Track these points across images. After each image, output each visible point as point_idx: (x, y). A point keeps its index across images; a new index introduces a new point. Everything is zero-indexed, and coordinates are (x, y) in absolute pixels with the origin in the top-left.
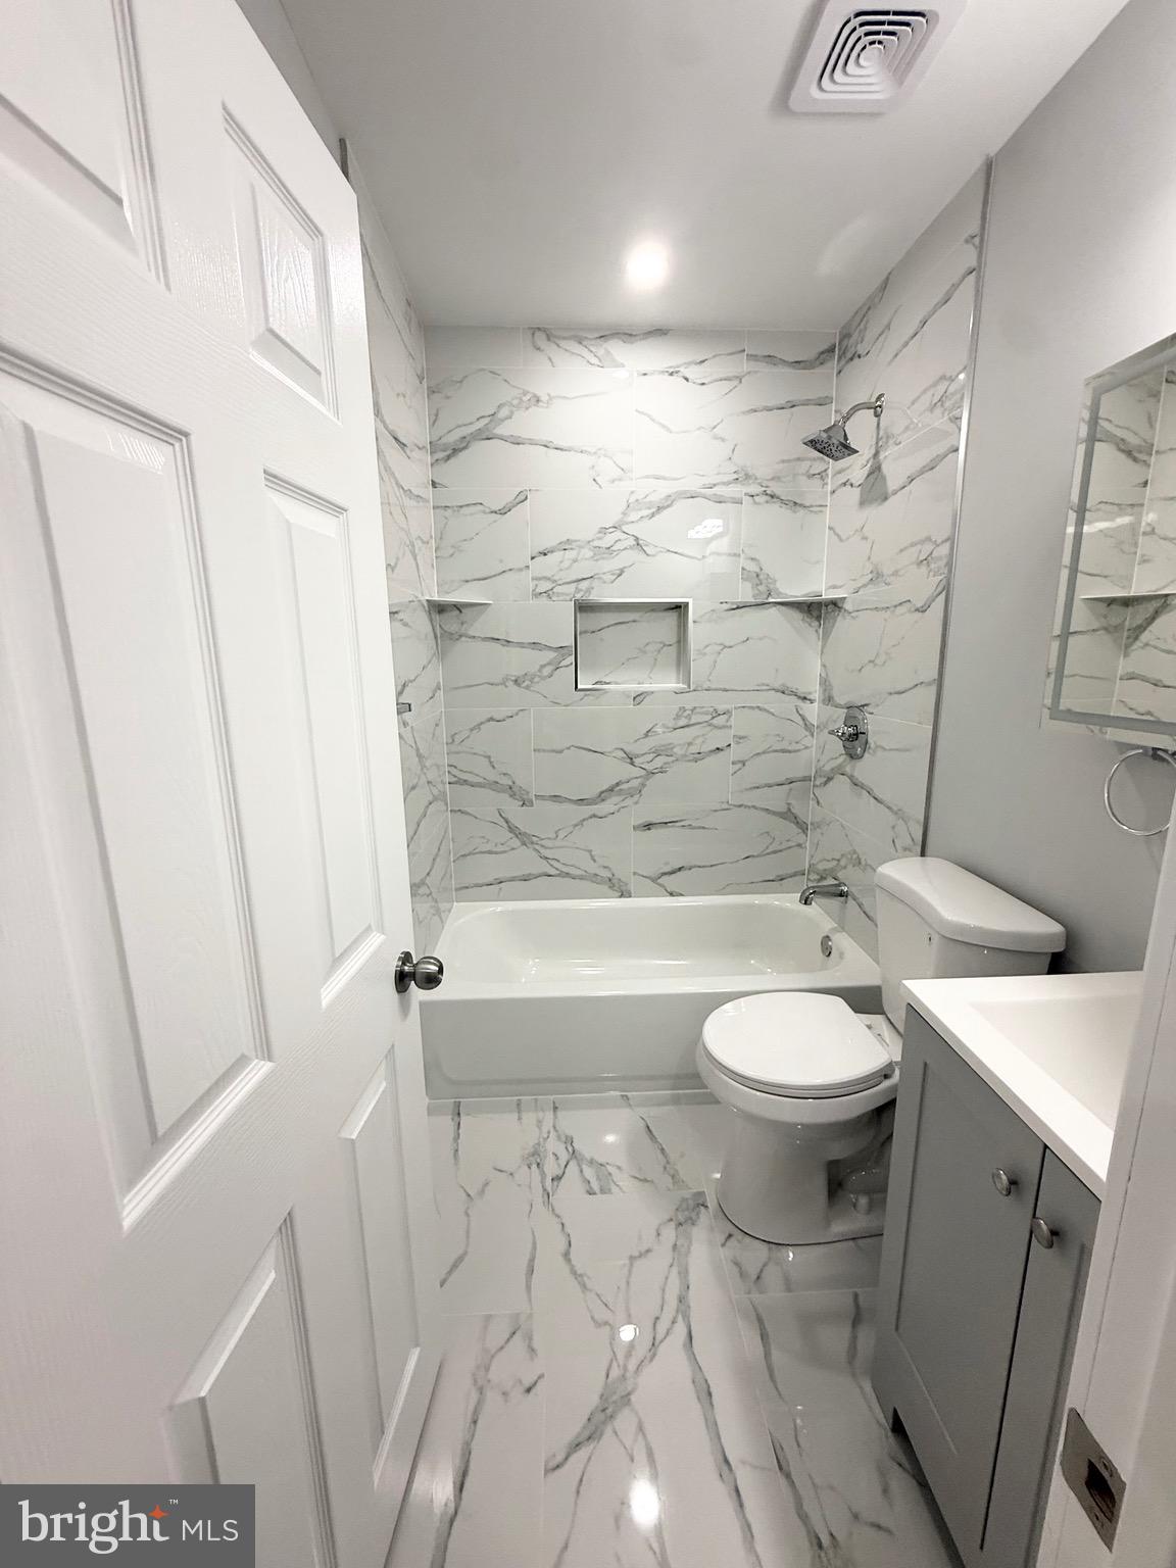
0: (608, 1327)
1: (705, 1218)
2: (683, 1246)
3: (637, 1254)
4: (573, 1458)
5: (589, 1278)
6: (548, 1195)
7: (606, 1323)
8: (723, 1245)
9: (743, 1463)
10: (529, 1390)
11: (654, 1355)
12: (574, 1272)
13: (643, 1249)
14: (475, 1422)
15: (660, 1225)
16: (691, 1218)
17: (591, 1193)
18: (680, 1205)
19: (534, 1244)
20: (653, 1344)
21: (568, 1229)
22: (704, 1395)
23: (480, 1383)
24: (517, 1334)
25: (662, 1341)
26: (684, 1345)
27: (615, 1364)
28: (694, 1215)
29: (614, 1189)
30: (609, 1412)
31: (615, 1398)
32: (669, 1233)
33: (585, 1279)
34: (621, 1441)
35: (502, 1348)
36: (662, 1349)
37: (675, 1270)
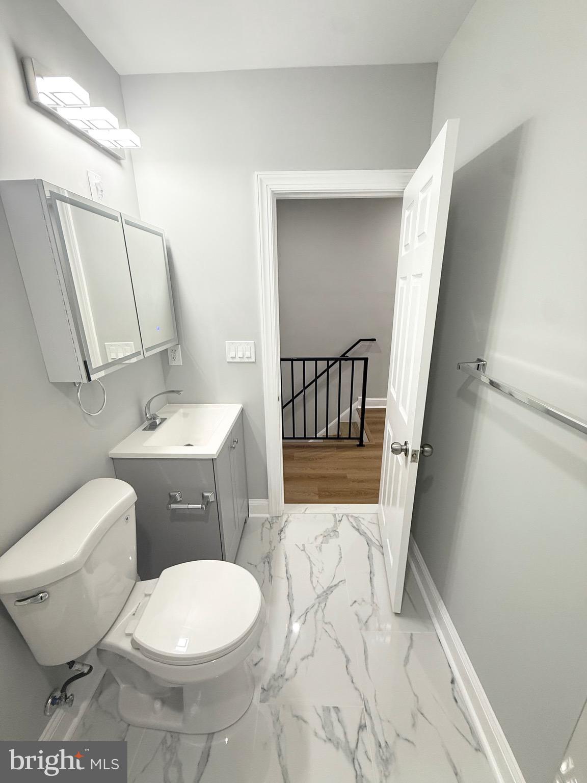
0: (325, 622)
1: (265, 680)
2: (284, 661)
3: (309, 657)
4: (337, 583)
5: (335, 646)
6: (366, 711)
7: (326, 623)
8: (262, 659)
9: (283, 578)
10: (355, 602)
11: (307, 609)
12: (343, 650)
13: (306, 660)
14: (372, 593)
15: (294, 677)
16: (275, 680)
17: (337, 709)
18: (278, 691)
19: (367, 669)
20: (307, 613)
21: (348, 678)
22: (290, 595)
23: (374, 605)
24: (365, 621)
25: (303, 614)
26: (294, 612)
27: (323, 608)
28: (272, 682)
29: (320, 712)
30: (325, 593)
31: (323, 597)
32: (289, 670)
33: (336, 645)
34: (321, 585)
35: (370, 616)
36: (303, 611)
37: (291, 646)
